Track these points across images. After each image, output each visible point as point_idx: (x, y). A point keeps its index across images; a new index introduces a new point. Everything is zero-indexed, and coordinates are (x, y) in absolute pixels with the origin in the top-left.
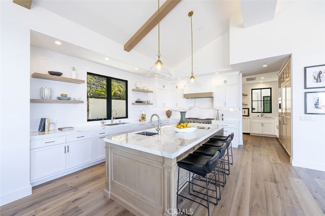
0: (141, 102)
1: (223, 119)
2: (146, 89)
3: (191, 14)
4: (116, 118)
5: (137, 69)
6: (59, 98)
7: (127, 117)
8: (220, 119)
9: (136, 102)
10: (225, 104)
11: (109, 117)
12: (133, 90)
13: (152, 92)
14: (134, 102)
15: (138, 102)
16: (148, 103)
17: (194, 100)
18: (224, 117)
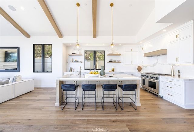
2: (116, 53)
3: (112, 5)
5: (104, 44)
6: (74, 61)
9: (109, 61)
13: (121, 55)
15: (111, 61)
17: (156, 57)
18: (181, 74)
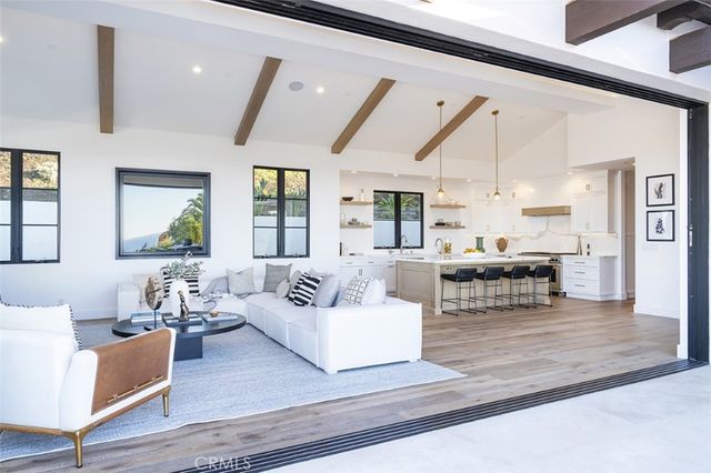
0: (444, 224)
1: (588, 253)
2: (453, 202)
3: (495, 113)
4: (407, 248)
6: (350, 223)
7: (422, 247)
8: (585, 253)
9: (437, 224)
10: (588, 226)
11: (398, 245)
12: (432, 206)
13: (464, 207)
14: (433, 225)
15: (440, 224)
16: (458, 226)
17: (545, 218)
18: (591, 250)
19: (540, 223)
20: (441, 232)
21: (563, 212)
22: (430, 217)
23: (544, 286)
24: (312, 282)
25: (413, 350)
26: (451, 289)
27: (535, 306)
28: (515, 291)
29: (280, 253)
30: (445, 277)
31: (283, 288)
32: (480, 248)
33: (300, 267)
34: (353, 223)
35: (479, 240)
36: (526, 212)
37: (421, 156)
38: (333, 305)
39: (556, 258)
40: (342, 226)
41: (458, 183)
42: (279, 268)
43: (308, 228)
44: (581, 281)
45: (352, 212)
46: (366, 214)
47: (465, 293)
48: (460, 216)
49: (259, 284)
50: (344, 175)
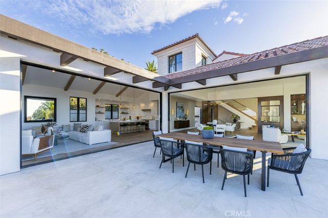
0: (124, 113)
4: (114, 119)
7: (118, 119)
8: (154, 120)
10: (154, 113)
11: (112, 118)
12: (121, 108)
13: (129, 109)
14: (121, 113)
16: (127, 113)
19: (146, 113)
20: (124, 115)
21: (149, 110)
22: (120, 111)
23: (144, 127)
24: (87, 127)
25: (109, 140)
26: (122, 128)
27: (142, 131)
28: (138, 128)
29: (78, 120)
30: (121, 125)
31: (79, 129)
32: (130, 119)
33: (84, 123)
34: (99, 113)
35: (130, 117)
36: (143, 110)
37: (117, 96)
38: (93, 130)
39: (148, 121)
40: (96, 113)
41: (127, 103)
42: (78, 124)
43: (86, 114)
44: (152, 126)
45: (99, 110)
46: (103, 110)
47: (126, 129)
48: (128, 111)
49: (72, 129)
50: (97, 100)
